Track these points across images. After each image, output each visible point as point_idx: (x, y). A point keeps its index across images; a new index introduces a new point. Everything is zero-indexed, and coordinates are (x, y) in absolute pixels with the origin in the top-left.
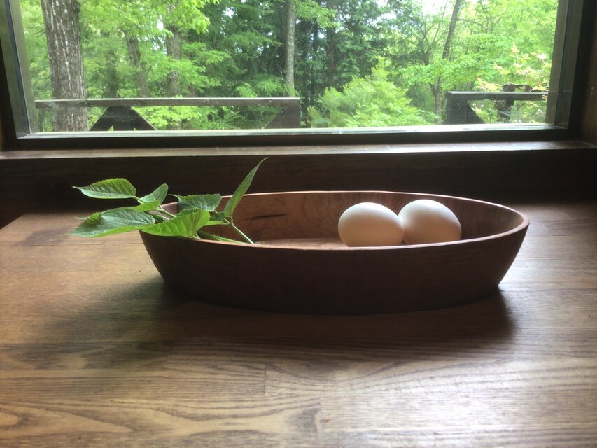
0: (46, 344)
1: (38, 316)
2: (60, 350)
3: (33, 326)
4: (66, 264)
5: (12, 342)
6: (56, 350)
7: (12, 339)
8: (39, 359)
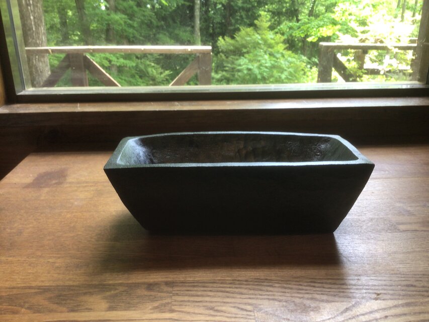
0: (71, 286)
1: (59, 258)
2: (84, 291)
3: (57, 267)
4: (70, 205)
5: (43, 284)
6: (81, 292)
7: (43, 281)
8: (68, 301)
